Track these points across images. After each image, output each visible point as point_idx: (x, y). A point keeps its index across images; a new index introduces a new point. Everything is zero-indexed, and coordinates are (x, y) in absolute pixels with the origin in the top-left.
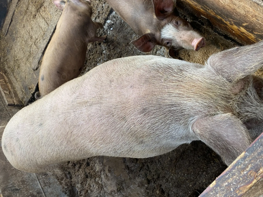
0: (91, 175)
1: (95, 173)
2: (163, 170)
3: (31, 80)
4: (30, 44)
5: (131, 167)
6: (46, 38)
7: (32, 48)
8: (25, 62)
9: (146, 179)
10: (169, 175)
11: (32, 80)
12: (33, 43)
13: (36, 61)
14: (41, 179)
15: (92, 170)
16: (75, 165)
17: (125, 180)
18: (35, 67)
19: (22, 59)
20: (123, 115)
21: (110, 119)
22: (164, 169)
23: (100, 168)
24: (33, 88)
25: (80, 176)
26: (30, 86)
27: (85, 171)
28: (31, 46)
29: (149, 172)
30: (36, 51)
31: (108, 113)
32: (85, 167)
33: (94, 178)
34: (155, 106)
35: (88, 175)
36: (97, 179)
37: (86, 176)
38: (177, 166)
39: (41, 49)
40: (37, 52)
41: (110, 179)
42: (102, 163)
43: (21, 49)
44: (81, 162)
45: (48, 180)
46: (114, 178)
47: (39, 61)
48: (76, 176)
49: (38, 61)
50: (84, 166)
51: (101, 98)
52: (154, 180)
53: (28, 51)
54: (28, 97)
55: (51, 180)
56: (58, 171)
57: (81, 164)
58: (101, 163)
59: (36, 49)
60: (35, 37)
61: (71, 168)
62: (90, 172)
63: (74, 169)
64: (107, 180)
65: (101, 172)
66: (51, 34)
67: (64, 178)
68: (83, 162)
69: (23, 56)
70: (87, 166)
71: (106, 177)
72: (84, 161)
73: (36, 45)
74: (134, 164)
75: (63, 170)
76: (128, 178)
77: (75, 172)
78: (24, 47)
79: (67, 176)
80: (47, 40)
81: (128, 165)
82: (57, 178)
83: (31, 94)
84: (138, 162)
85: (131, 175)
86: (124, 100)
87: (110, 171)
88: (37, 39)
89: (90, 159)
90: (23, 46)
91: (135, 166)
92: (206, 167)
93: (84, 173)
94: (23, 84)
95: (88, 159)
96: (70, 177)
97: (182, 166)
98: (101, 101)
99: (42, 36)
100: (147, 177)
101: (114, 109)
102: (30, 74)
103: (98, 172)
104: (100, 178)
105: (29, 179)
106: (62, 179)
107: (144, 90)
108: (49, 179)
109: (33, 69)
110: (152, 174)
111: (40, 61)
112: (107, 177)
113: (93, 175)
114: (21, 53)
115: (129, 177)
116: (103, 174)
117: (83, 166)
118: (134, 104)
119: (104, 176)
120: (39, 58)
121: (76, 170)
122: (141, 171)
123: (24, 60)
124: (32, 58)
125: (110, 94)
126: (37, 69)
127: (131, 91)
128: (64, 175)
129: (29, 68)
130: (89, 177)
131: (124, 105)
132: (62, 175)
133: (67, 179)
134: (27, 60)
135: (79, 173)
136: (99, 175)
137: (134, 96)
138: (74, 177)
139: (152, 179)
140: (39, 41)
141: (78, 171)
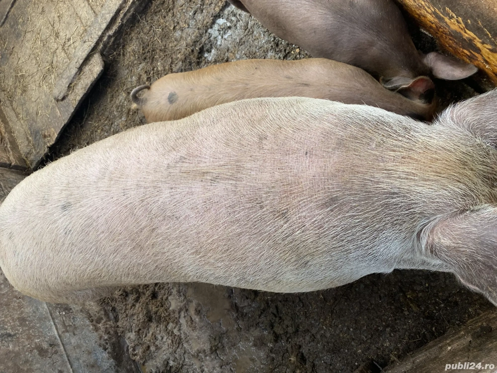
0: (160, 317)
1: (167, 314)
2: (306, 317)
3: (48, 120)
4: (53, 48)
5: (242, 308)
6: (88, 40)
7: (57, 56)
8: (38, 82)
9: (272, 332)
10: (317, 329)
11: (51, 121)
12: (60, 47)
13: (65, 83)
14: (57, 317)
15: (162, 307)
16: (127, 295)
17: (227, 331)
18: (60, 93)
19: (32, 76)
20: (284, 208)
21: (255, 212)
22: (310, 316)
23: (179, 304)
24: (51, 135)
25: (135, 317)
26: (46, 131)
27: (147, 308)
28: (55, 52)
29: (279, 320)
30: (64, 62)
31: (251, 200)
32: (147, 301)
33: (164, 323)
34: (356, 194)
35: (154, 316)
36: (171, 326)
37: (149, 318)
38: (335, 312)
39: (76, 61)
40: (68, 66)
41: (198, 327)
42: (183, 294)
43: (32, 56)
44: (140, 290)
45: (72, 321)
46: (206, 327)
47: (71, 84)
48: (127, 316)
49: (68, 84)
50: (147, 299)
51: (239, 168)
52: (288, 335)
53: (47, 62)
54: (39, 152)
55: (77, 320)
56: (92, 304)
57: (139, 294)
58: (181, 296)
59: (64, 59)
60: (66, 35)
61: (119, 299)
62: (157, 311)
63: (124, 303)
64: (190, 329)
65: (179, 312)
66: (100, 33)
67: (102, 319)
68: (145, 290)
69: (35, 70)
70: (152, 299)
71: (189, 323)
72: (146, 288)
73: (65, 51)
74: (249, 302)
75: (102, 303)
76: (235, 329)
77: (126, 309)
78: (39, 53)
79: (108, 315)
80: (91, 43)
81: (236, 303)
82: (89, 317)
83: (46, 147)
84: (258, 299)
85: (240, 322)
86: (290, 178)
87: (199, 311)
88: (69, 40)
89: (160, 286)
90: (37, 51)
91: (251, 305)
92: (393, 318)
93: (145, 312)
94: (31, 125)
95: (156, 284)
96: (114, 317)
97: (346, 312)
98: (239, 175)
99: (81, 35)
100: (273, 328)
101: (266, 193)
102: (47, 106)
103: (174, 312)
104: (177, 323)
105: (35, 317)
106: (99, 321)
107: (335, 161)
108: (73, 318)
109: (55, 99)
110: (284, 324)
111: (73, 84)
112: (192, 323)
113: (162, 316)
114: (32, 63)
115: (236, 327)
116: (185, 317)
117: (144, 299)
118: (310, 188)
119: (186, 321)
120: (71, 78)
121: (128, 305)
122: (262, 316)
123: (37, 77)
124: (55, 76)
125: (258, 163)
126: (64, 98)
127: (307, 161)
128: (102, 312)
129: (46, 96)
130: (154, 321)
131: (288, 188)
132: (98, 313)
133: (110, 321)
134: (45, 79)
135: (135, 311)
136: (176, 318)
137: (312, 171)
138: (124, 318)
139: (283, 334)
140: (73, 43)
141: (134, 307)
